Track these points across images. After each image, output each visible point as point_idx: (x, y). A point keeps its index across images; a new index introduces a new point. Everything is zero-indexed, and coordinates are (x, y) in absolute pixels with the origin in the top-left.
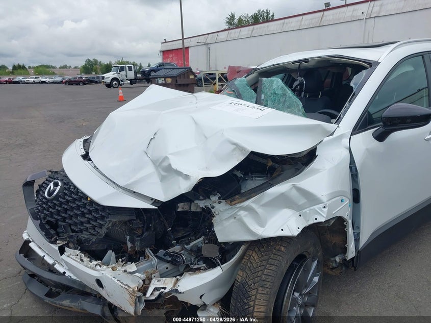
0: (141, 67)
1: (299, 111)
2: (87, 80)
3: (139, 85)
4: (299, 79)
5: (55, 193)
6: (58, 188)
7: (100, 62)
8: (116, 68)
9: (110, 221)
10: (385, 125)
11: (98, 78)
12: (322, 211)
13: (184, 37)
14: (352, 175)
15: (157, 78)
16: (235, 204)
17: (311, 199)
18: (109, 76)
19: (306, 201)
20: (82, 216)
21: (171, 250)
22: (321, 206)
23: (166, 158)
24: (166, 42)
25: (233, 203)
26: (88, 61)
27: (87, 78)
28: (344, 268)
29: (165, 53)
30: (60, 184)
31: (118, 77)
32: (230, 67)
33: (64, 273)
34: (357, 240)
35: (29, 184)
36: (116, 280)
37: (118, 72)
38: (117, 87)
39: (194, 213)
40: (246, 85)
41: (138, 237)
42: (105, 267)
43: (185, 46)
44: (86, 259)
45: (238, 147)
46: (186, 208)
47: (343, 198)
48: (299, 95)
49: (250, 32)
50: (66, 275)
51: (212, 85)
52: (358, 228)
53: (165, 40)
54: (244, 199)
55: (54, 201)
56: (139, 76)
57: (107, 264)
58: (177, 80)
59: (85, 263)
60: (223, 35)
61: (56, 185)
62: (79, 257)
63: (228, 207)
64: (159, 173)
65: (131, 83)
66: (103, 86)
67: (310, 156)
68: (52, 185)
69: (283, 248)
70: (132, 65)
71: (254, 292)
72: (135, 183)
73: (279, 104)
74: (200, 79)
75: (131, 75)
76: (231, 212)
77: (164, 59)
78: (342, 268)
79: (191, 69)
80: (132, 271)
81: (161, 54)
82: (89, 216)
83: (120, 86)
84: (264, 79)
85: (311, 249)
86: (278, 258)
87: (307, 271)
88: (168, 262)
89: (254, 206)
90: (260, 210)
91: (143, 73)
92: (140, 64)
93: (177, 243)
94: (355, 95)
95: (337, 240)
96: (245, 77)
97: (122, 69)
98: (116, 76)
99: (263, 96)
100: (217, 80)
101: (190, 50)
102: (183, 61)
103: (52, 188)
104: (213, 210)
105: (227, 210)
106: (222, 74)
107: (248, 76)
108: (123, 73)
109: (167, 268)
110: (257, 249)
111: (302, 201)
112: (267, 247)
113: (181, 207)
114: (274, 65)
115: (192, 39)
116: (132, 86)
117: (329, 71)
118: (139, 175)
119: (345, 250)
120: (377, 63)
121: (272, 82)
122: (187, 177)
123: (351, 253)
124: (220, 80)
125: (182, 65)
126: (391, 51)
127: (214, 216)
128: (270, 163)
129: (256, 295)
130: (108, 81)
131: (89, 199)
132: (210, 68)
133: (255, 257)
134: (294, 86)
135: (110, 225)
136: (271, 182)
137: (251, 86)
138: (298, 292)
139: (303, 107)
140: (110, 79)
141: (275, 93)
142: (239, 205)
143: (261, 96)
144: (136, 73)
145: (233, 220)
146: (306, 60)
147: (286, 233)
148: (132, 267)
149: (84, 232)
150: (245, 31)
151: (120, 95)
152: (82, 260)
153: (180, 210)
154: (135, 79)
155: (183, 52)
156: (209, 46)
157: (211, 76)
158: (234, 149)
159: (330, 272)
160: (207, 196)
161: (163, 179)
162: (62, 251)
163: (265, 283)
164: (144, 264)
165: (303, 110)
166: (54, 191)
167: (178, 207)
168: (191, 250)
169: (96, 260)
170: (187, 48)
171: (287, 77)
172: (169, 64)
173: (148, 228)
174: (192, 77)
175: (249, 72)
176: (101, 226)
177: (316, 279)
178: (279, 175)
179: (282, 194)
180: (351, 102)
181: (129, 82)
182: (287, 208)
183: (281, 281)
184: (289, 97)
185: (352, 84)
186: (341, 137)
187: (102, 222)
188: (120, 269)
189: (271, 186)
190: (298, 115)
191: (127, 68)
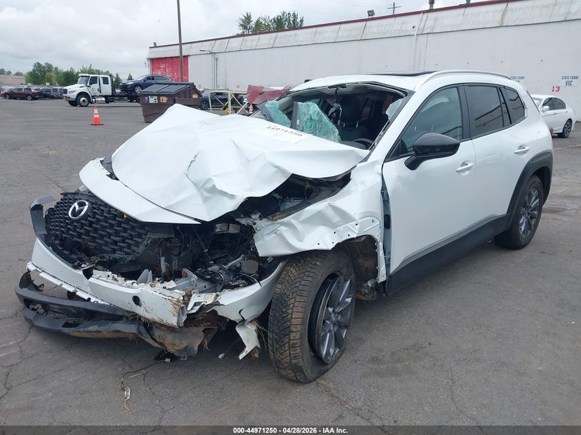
0: (118, 79)
1: (335, 137)
2: (38, 93)
3: (117, 104)
4: (336, 105)
5: (83, 213)
6: (86, 208)
7: (56, 69)
8: (85, 78)
9: (149, 238)
10: (417, 154)
11: (55, 90)
12: (354, 228)
13: (183, 42)
14: (384, 201)
15: (148, 95)
16: (276, 220)
17: (345, 217)
18: (74, 89)
19: (340, 219)
20: (115, 236)
21: (210, 269)
22: (354, 223)
23: (209, 180)
24: (155, 47)
25: (274, 218)
26: (38, 65)
27: (37, 89)
28: (375, 293)
29: (155, 62)
30: (87, 203)
31: (87, 92)
32: (250, 87)
33: (89, 299)
34: (388, 266)
35: (38, 208)
36: (157, 294)
37: (88, 84)
38: (86, 106)
39: (231, 234)
40: (279, 109)
41: (176, 256)
42: (142, 284)
43: (184, 54)
44: (121, 279)
45: (280, 170)
46: (225, 228)
47: (374, 219)
48: (335, 123)
49: (272, 41)
50: (92, 301)
51: (222, 109)
52: (390, 253)
53: (155, 44)
54: (284, 215)
55: (82, 221)
56: (118, 91)
57: (145, 282)
58: (175, 100)
59: (120, 282)
60: (236, 43)
61: (82, 205)
62: (111, 278)
63: (269, 222)
64: (202, 195)
65: (107, 102)
66: (63, 103)
67: (345, 179)
68: (76, 205)
69: (318, 263)
70: (108, 77)
71: (292, 301)
72: (178, 204)
73: (316, 130)
74: (206, 100)
75: (107, 89)
76: (272, 228)
77: (153, 70)
78: (373, 293)
79: (195, 86)
80: (171, 287)
81: (148, 63)
82: (125, 235)
83: (90, 105)
84: (300, 103)
85: (344, 270)
86: (314, 270)
87: (340, 288)
88: (207, 280)
89: (293, 221)
90: (299, 226)
91: (124, 87)
92: (117, 75)
93: (215, 263)
94: (389, 124)
95: (368, 264)
96: (277, 100)
97: (94, 81)
98: (85, 89)
99: (298, 121)
100: (229, 102)
101: (190, 60)
102: (180, 74)
103: (77, 208)
104: (254, 227)
105: (268, 225)
106: (236, 95)
107: (280, 99)
108: (95, 86)
109: (205, 287)
110: (294, 265)
111: (336, 219)
112: (305, 262)
113: (219, 228)
114: (309, 89)
115: (193, 44)
116: (107, 105)
117: (368, 99)
118: (181, 197)
119: (376, 273)
120: (412, 93)
121: (308, 106)
122: (232, 196)
123: (382, 277)
124: (233, 102)
125: (178, 80)
126: (427, 81)
127: (255, 232)
128: (308, 186)
129: (294, 303)
130: (73, 96)
131: (125, 217)
132: (218, 86)
133: (293, 271)
134: (330, 113)
135: (149, 242)
136: (309, 202)
137: (284, 111)
138: (331, 307)
139: (339, 134)
140: (76, 93)
141: (311, 119)
142: (280, 221)
143: (296, 123)
144: (114, 88)
145: (274, 235)
146: (343, 86)
147: (323, 247)
148: (171, 284)
149: (117, 252)
150: (265, 39)
151: (95, 116)
152: (116, 280)
153: (218, 230)
154: (113, 95)
155: (180, 62)
156: (217, 56)
157: (220, 97)
158: (277, 172)
159: (362, 298)
160: (248, 215)
161: (206, 200)
162: (88, 274)
163: (302, 292)
164: (182, 282)
165: (339, 137)
166: (80, 211)
167: (216, 228)
168: (229, 269)
169: (131, 280)
170: (186, 57)
171: (322, 101)
172: (161, 77)
173: (186, 248)
174: (195, 96)
175: (280, 95)
176: (137, 244)
177: (349, 300)
178: (316, 195)
179: (319, 212)
180: (385, 130)
181: (104, 99)
182: (323, 225)
183: (317, 291)
184: (325, 124)
185: (387, 113)
186: (374, 163)
187: (139, 240)
188: (159, 285)
189: (309, 204)
190: (334, 141)
191: (101, 80)
